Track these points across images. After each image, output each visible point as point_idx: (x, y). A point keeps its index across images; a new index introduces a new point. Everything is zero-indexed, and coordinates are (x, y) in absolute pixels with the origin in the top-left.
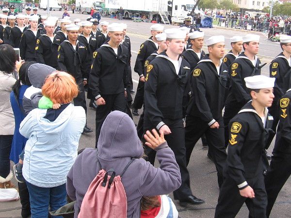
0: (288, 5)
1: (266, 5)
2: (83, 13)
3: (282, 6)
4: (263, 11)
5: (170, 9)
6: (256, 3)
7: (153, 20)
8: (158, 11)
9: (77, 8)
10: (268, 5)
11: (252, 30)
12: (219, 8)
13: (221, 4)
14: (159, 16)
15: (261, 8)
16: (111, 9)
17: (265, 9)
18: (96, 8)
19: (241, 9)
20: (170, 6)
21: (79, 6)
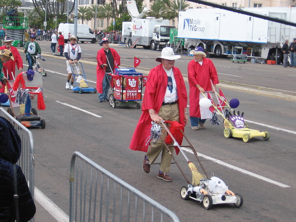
2: (135, 47)
7: (269, 58)
9: (125, 39)
16: (189, 39)
18: (160, 38)
21: (129, 34)
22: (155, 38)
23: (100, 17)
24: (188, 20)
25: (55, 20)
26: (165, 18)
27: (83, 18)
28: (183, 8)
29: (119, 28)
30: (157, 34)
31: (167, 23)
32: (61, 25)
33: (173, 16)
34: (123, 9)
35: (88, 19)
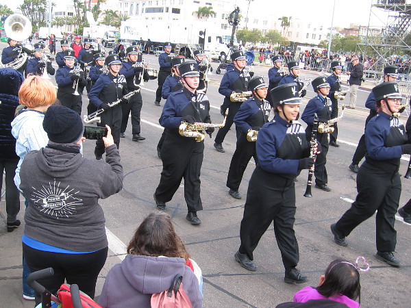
0: (351, 38)
1: (324, 38)
3: (343, 40)
4: (319, 46)
5: (202, 41)
6: (310, 36)
7: (180, 54)
8: (186, 43)
10: (326, 39)
11: (305, 68)
12: (263, 41)
13: (266, 36)
14: (188, 49)
15: (317, 42)
16: (128, 40)
17: (323, 43)
18: (109, 39)
19: (292, 43)
20: (202, 37)
21: (87, 36)
22: (106, 39)
23: (70, 24)
24: (127, 27)
25: (37, 25)
26: (112, 26)
27: (58, 24)
28: (125, 20)
29: (81, 32)
30: (107, 36)
31: (114, 28)
32: (41, 28)
33: (118, 25)
34: (84, 19)
35: (61, 25)
